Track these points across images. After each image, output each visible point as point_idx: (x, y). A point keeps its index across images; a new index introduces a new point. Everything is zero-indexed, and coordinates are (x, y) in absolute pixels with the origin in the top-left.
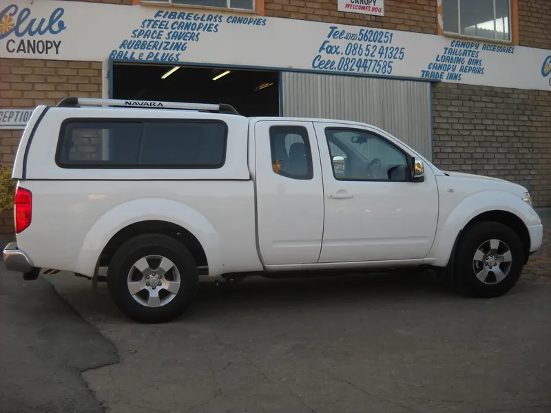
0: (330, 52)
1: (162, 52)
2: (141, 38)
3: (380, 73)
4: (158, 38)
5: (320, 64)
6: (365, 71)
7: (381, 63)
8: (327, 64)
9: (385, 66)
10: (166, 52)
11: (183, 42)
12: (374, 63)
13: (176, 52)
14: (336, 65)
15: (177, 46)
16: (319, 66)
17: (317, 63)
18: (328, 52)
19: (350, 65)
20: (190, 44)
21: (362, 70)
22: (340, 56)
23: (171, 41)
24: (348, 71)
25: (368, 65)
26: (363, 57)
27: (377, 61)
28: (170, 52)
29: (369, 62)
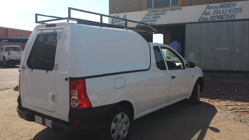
0: (207, 15)
1: (150, 23)
2: (145, 20)
3: (229, 19)
4: (149, 19)
5: (202, 19)
6: (221, 19)
7: (230, 16)
8: (205, 19)
9: (231, 17)
10: (151, 22)
11: (156, 19)
12: (226, 16)
13: (154, 22)
14: (209, 19)
15: (154, 21)
16: (201, 20)
17: (201, 19)
18: (205, 15)
19: (215, 18)
20: (158, 19)
21: (220, 19)
22: (211, 15)
23: (152, 19)
24: (214, 20)
25: (223, 17)
26: (221, 15)
27: (228, 15)
28: (152, 22)
29: (224, 16)
